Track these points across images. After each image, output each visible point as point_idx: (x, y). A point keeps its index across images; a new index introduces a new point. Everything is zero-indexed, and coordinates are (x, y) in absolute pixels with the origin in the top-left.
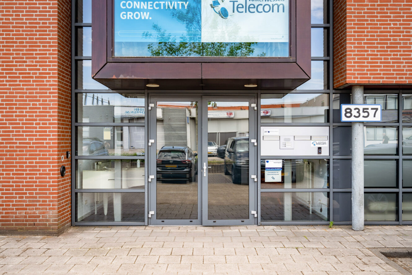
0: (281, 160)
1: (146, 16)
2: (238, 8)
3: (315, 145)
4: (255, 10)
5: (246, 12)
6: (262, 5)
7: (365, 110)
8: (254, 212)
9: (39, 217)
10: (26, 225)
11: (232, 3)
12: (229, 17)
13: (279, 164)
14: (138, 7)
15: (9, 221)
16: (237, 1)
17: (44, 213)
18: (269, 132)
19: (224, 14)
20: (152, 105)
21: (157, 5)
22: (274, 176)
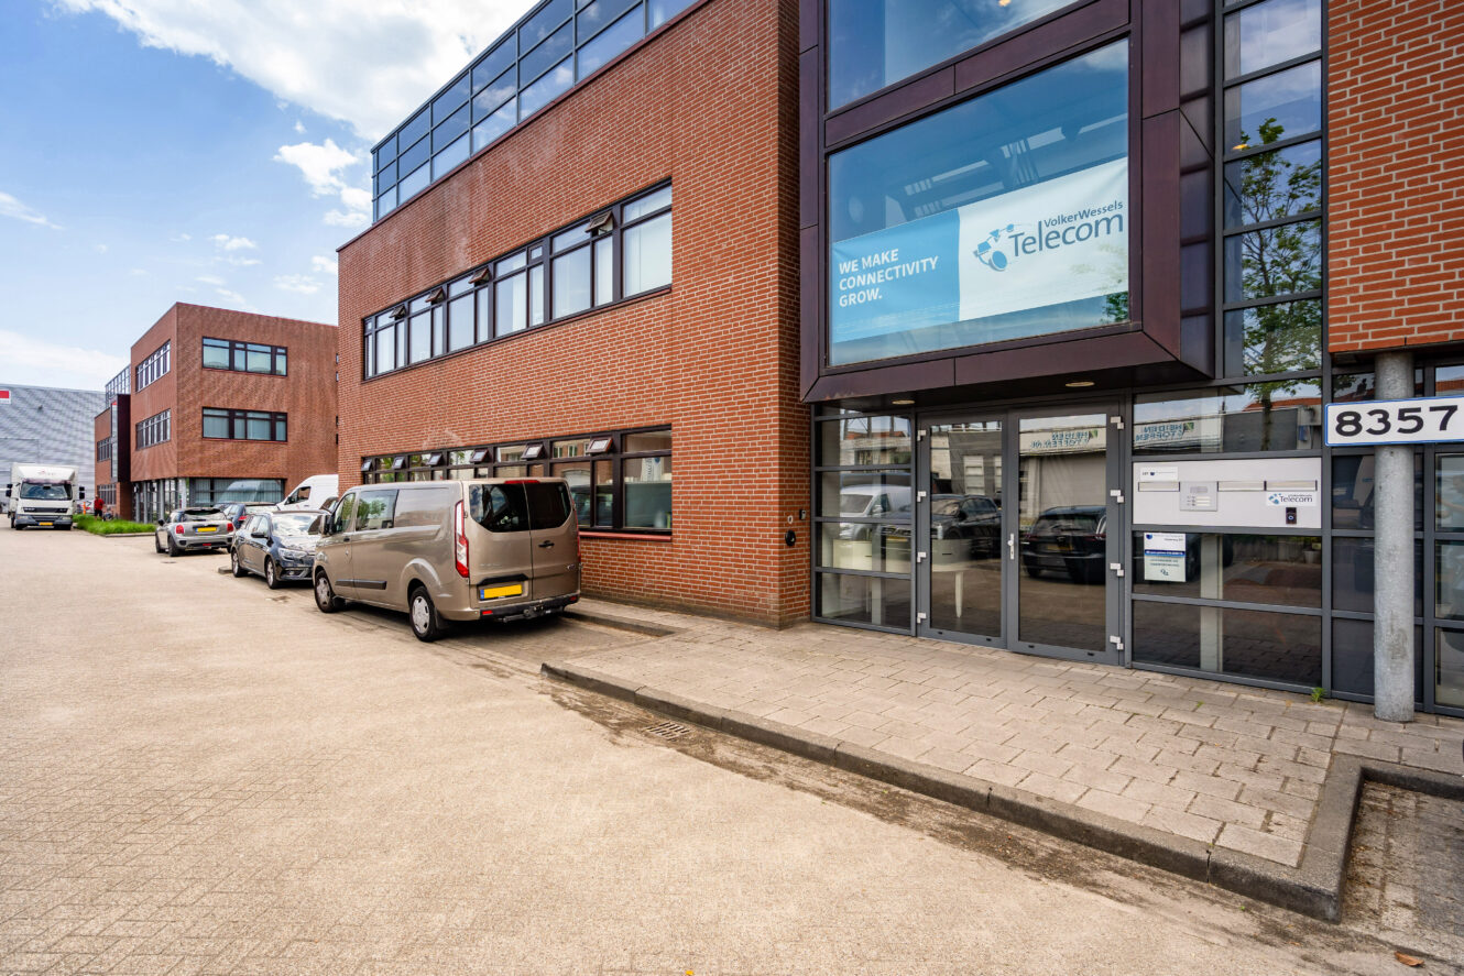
0: (1184, 535)
1: (874, 295)
2: (1024, 245)
3: (1276, 502)
4: (1060, 241)
5: (1041, 249)
6: (1073, 228)
7: (1406, 415)
8: (1115, 639)
9: (758, 600)
10: (744, 609)
11: (1013, 239)
12: (1008, 266)
13: (1178, 543)
14: (863, 283)
15: (727, 601)
16: (1022, 234)
17: (763, 595)
18: (1152, 474)
19: (999, 261)
20: (923, 433)
21: (890, 274)
22: (1167, 569)
